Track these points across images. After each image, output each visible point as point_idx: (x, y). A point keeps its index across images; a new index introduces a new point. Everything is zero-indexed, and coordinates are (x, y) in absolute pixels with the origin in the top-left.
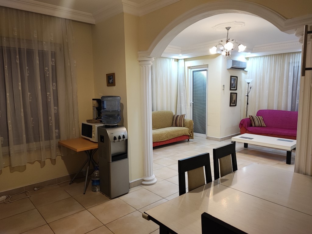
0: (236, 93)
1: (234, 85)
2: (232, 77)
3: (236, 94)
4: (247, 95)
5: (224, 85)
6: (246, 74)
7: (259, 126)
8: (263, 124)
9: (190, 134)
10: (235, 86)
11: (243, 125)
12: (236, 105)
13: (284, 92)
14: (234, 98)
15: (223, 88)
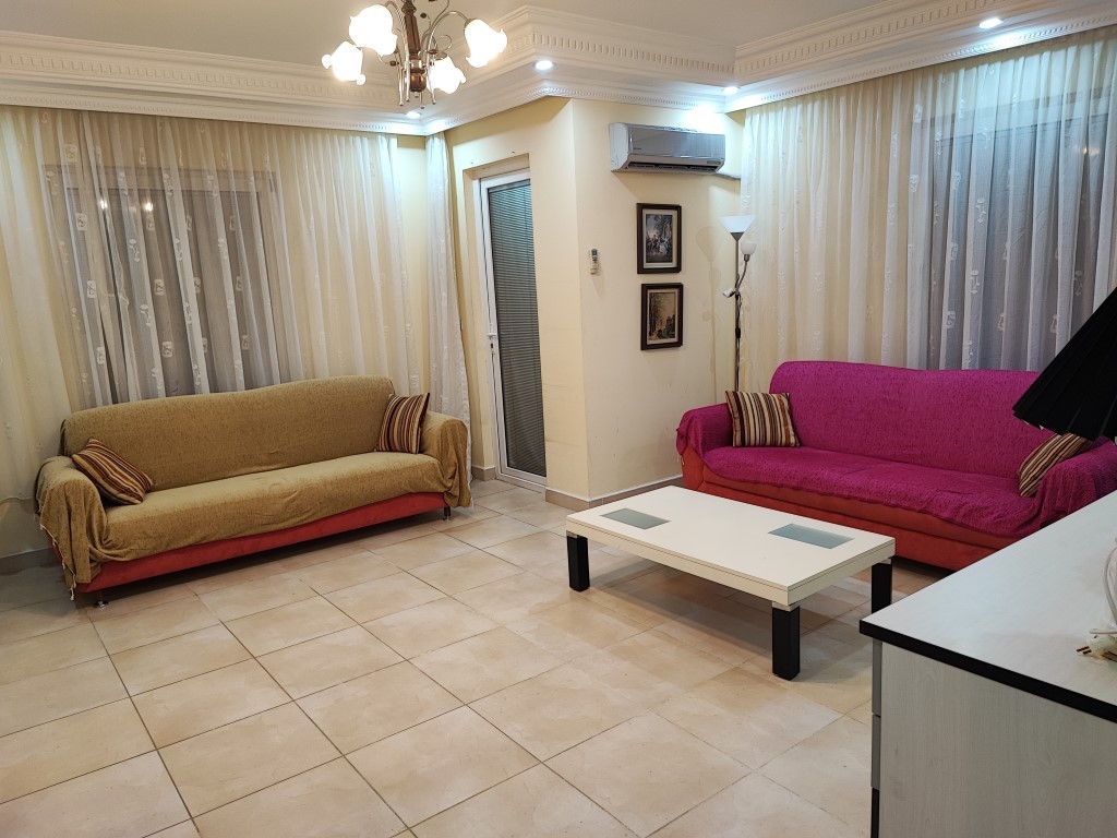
0: (680, 287)
1: (662, 248)
2: (645, 212)
3: (676, 291)
4: (732, 289)
5: (594, 252)
6: (737, 191)
7: (764, 445)
8: (787, 434)
9: (445, 487)
10: (669, 250)
11: (687, 438)
12: (679, 343)
13: (889, 272)
14: (668, 308)
15: (589, 264)
